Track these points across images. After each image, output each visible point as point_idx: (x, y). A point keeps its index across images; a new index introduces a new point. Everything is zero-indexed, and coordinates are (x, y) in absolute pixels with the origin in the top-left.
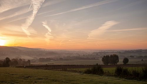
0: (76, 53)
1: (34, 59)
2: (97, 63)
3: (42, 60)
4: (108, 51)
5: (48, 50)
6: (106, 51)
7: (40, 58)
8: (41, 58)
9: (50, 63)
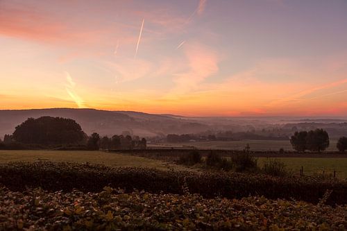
0: (248, 126)
1: (158, 137)
2: (281, 147)
3: (172, 138)
4: (323, 120)
5: (187, 119)
6: (317, 120)
7: (169, 135)
8: (171, 135)
9: (187, 145)
